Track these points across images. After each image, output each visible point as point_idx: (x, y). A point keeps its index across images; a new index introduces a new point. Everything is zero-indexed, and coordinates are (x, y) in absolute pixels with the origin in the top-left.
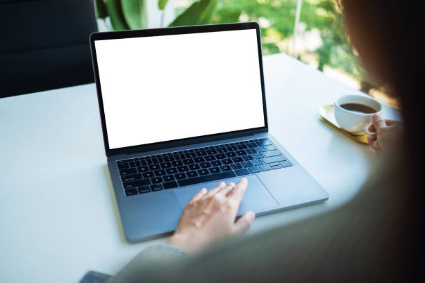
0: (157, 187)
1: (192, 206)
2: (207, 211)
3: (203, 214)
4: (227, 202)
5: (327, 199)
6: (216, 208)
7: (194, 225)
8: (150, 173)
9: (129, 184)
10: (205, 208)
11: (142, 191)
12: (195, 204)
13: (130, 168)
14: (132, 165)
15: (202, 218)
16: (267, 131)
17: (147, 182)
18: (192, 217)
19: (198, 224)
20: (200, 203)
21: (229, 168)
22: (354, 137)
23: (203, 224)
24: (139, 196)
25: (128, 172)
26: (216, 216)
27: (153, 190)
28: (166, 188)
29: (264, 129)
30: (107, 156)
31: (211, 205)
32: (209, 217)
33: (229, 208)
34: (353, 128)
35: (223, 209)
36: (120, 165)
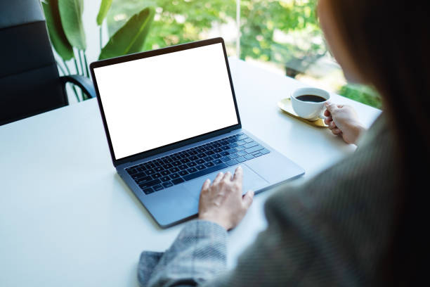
0: (167, 184)
1: (207, 191)
2: (222, 193)
3: (219, 196)
4: (235, 185)
5: (304, 174)
6: (228, 190)
7: (215, 204)
8: (158, 174)
9: (144, 185)
10: (220, 190)
11: (157, 189)
12: (210, 190)
13: (138, 172)
14: (139, 170)
15: (220, 199)
16: (241, 127)
17: (158, 182)
18: (211, 199)
19: (218, 203)
20: (213, 188)
21: (220, 162)
22: (311, 123)
23: (222, 203)
24: (156, 193)
25: (138, 175)
26: (229, 196)
27: (166, 187)
28: (175, 184)
29: (238, 126)
30: (115, 166)
31: (223, 188)
32: (224, 198)
33: (237, 189)
34: (309, 116)
35: (233, 190)
36: (129, 171)
